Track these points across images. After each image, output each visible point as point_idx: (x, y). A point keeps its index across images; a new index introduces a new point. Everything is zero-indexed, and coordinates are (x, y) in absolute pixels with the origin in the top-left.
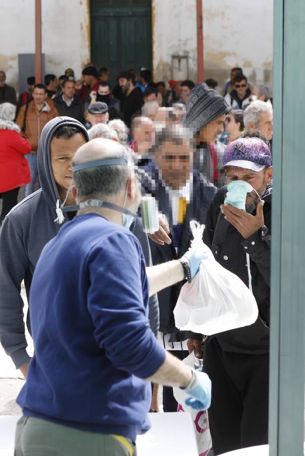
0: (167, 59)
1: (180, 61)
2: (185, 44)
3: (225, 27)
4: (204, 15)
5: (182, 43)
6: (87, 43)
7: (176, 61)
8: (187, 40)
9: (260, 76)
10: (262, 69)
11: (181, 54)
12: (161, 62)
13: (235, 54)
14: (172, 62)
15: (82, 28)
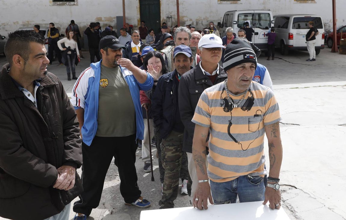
0: (165, 18)
1: (169, 19)
2: (171, 13)
3: (183, 8)
4: (179, 3)
5: (170, 13)
6: (139, 13)
7: (168, 19)
8: (172, 12)
9: (195, 24)
10: (196, 21)
11: (170, 16)
12: (163, 19)
13: (187, 17)
14: (167, 19)
15: (137, 8)
